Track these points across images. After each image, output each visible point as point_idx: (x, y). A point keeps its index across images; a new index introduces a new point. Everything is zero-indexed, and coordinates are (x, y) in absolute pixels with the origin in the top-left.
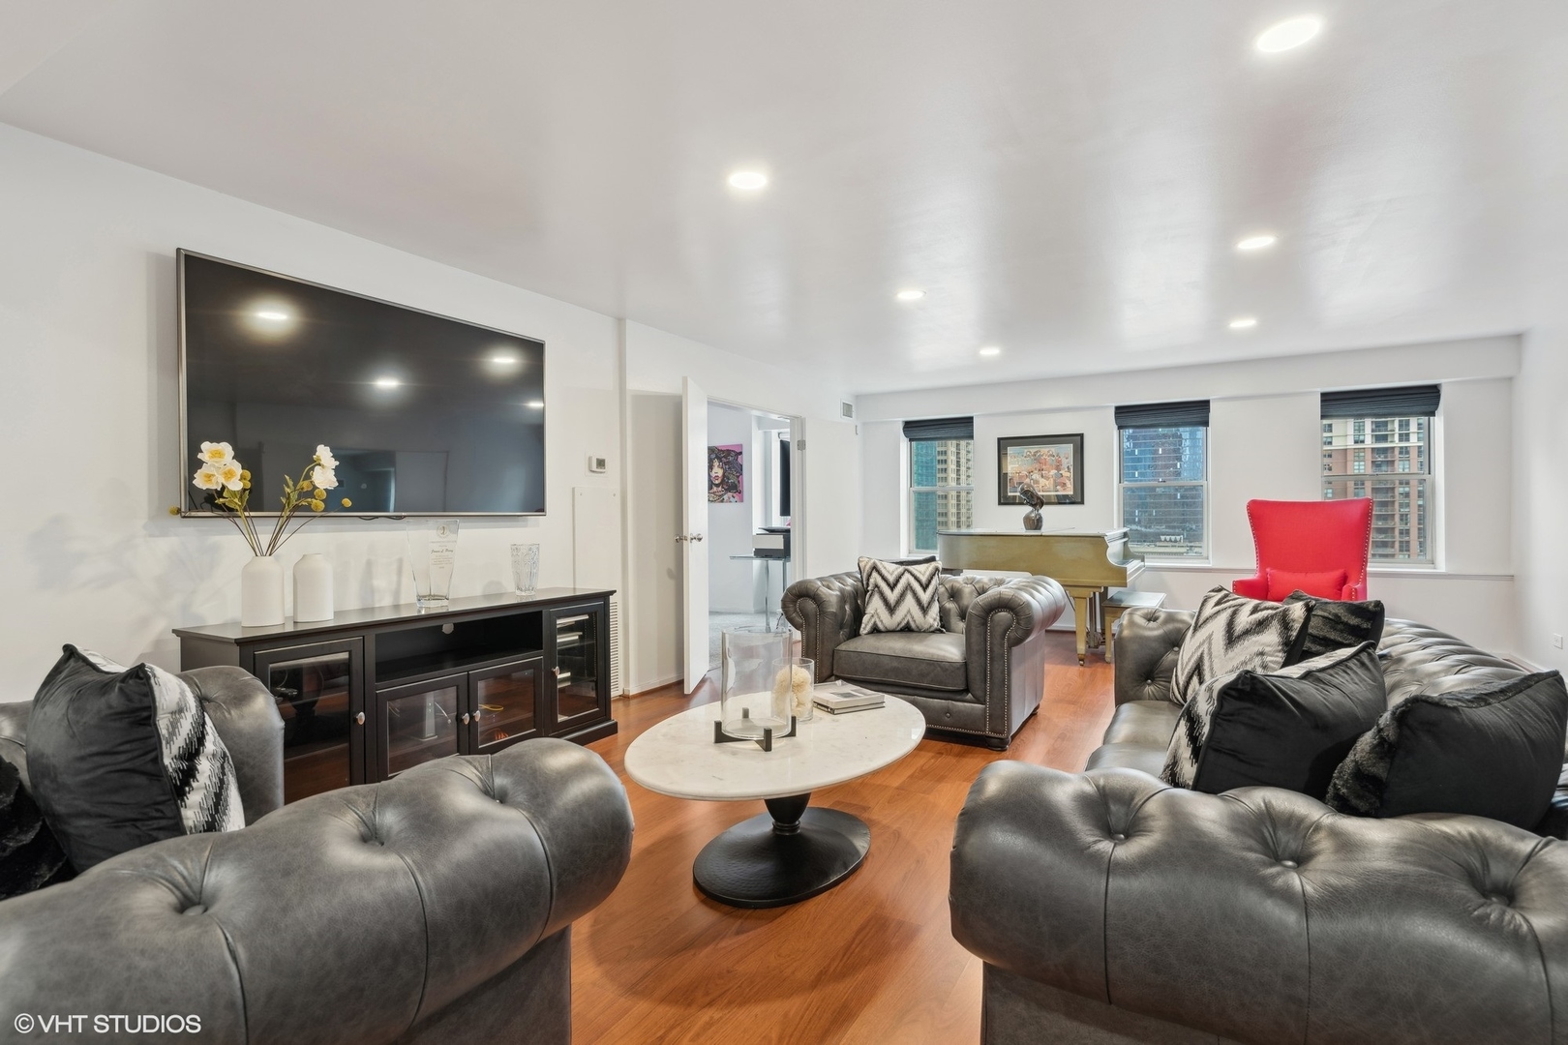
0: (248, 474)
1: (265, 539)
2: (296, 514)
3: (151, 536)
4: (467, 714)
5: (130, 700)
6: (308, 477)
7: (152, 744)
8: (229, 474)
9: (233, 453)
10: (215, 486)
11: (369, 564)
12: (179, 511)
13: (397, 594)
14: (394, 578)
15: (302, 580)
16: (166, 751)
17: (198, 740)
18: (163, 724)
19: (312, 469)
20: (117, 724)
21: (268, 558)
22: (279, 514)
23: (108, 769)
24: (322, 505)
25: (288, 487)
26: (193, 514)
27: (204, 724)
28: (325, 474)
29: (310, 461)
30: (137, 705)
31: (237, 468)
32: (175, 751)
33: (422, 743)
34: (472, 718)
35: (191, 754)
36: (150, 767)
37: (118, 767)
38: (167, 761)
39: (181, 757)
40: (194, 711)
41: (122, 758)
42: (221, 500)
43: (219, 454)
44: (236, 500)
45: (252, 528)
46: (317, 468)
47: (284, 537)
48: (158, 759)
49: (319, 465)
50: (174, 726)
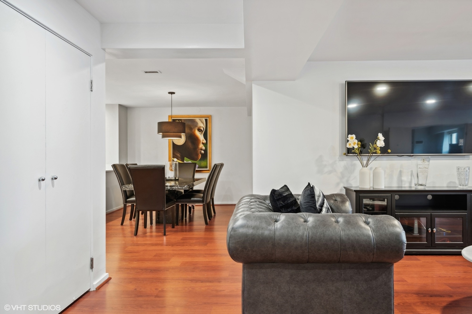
0: (360, 143)
1: (365, 162)
2: (373, 155)
3: (340, 161)
4: (430, 229)
5: (311, 192)
6: (376, 143)
7: (314, 202)
8: (354, 143)
9: (355, 138)
10: (351, 147)
11: (401, 172)
12: (345, 154)
13: (411, 183)
14: (410, 177)
15: (375, 175)
16: (317, 204)
17: (323, 203)
18: (316, 198)
19: (377, 141)
20: (309, 197)
21: (366, 168)
22: (368, 155)
23: (308, 205)
24: (380, 152)
25: (371, 147)
26: (348, 155)
27: (324, 200)
28: (381, 143)
29: (377, 138)
30: (312, 193)
31: (356, 141)
32: (318, 205)
33: (413, 235)
34: (432, 231)
35: (322, 206)
36: (314, 207)
37: (309, 205)
38: (317, 206)
39: (320, 206)
40: (322, 197)
41: (310, 204)
42: (353, 151)
43: (352, 138)
44: (357, 151)
45: (361, 159)
46: (378, 140)
47: (370, 162)
48: (315, 205)
49: (379, 139)
50: (318, 199)
